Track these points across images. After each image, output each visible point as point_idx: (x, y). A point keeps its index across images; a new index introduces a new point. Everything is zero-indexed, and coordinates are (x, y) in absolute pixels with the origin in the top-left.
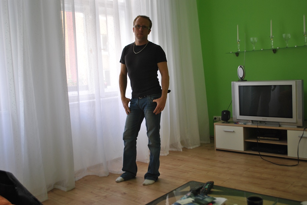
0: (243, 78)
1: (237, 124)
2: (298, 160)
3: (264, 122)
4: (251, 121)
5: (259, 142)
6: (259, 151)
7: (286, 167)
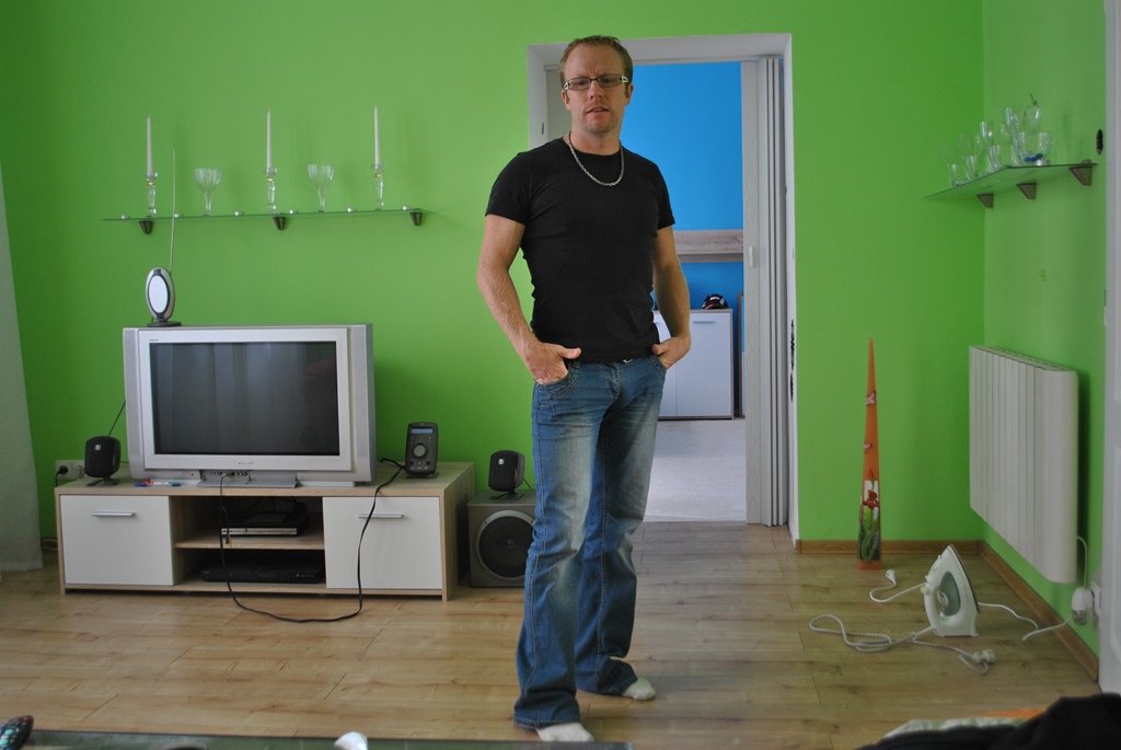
0: (166, 316)
1: (145, 486)
2: (360, 597)
3: (245, 473)
4: (198, 473)
5: (226, 546)
6: (229, 581)
7: (321, 626)
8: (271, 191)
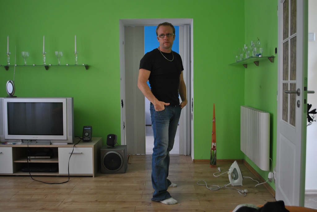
0: (12, 94)
1: (5, 144)
2: (69, 176)
3: (35, 140)
4: (21, 141)
5: (29, 162)
6: (30, 172)
7: (57, 185)
8: (44, 59)
